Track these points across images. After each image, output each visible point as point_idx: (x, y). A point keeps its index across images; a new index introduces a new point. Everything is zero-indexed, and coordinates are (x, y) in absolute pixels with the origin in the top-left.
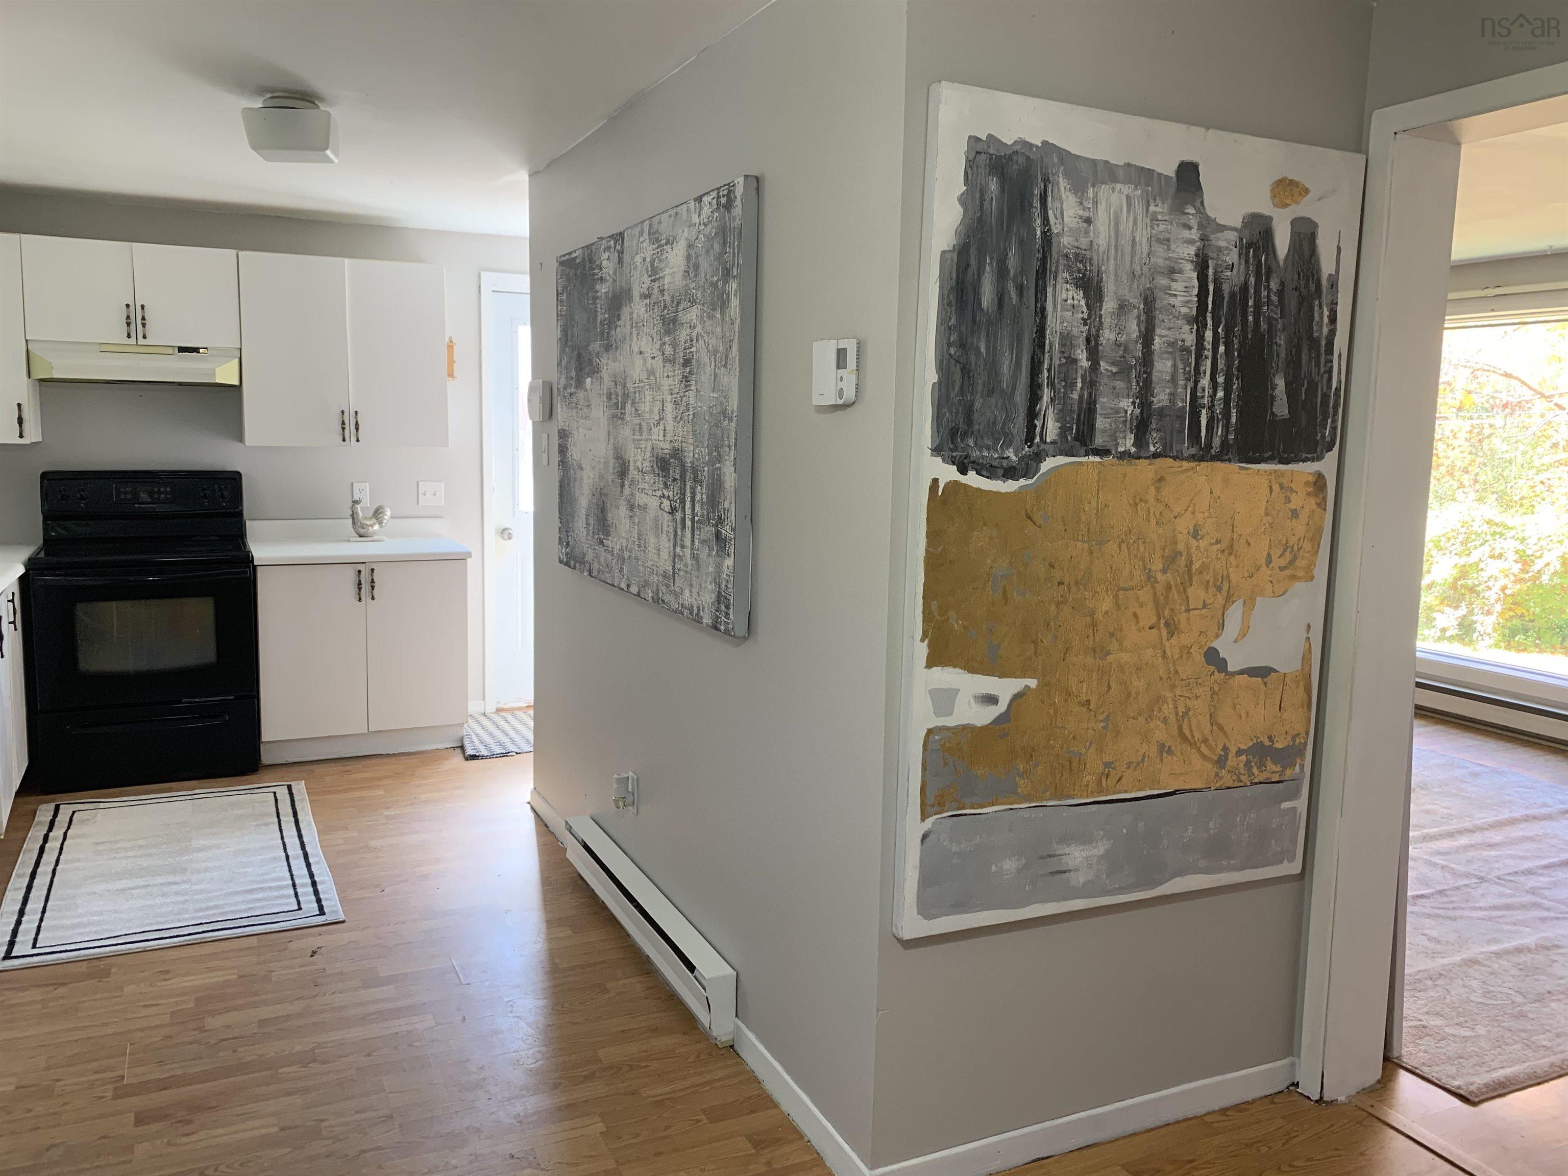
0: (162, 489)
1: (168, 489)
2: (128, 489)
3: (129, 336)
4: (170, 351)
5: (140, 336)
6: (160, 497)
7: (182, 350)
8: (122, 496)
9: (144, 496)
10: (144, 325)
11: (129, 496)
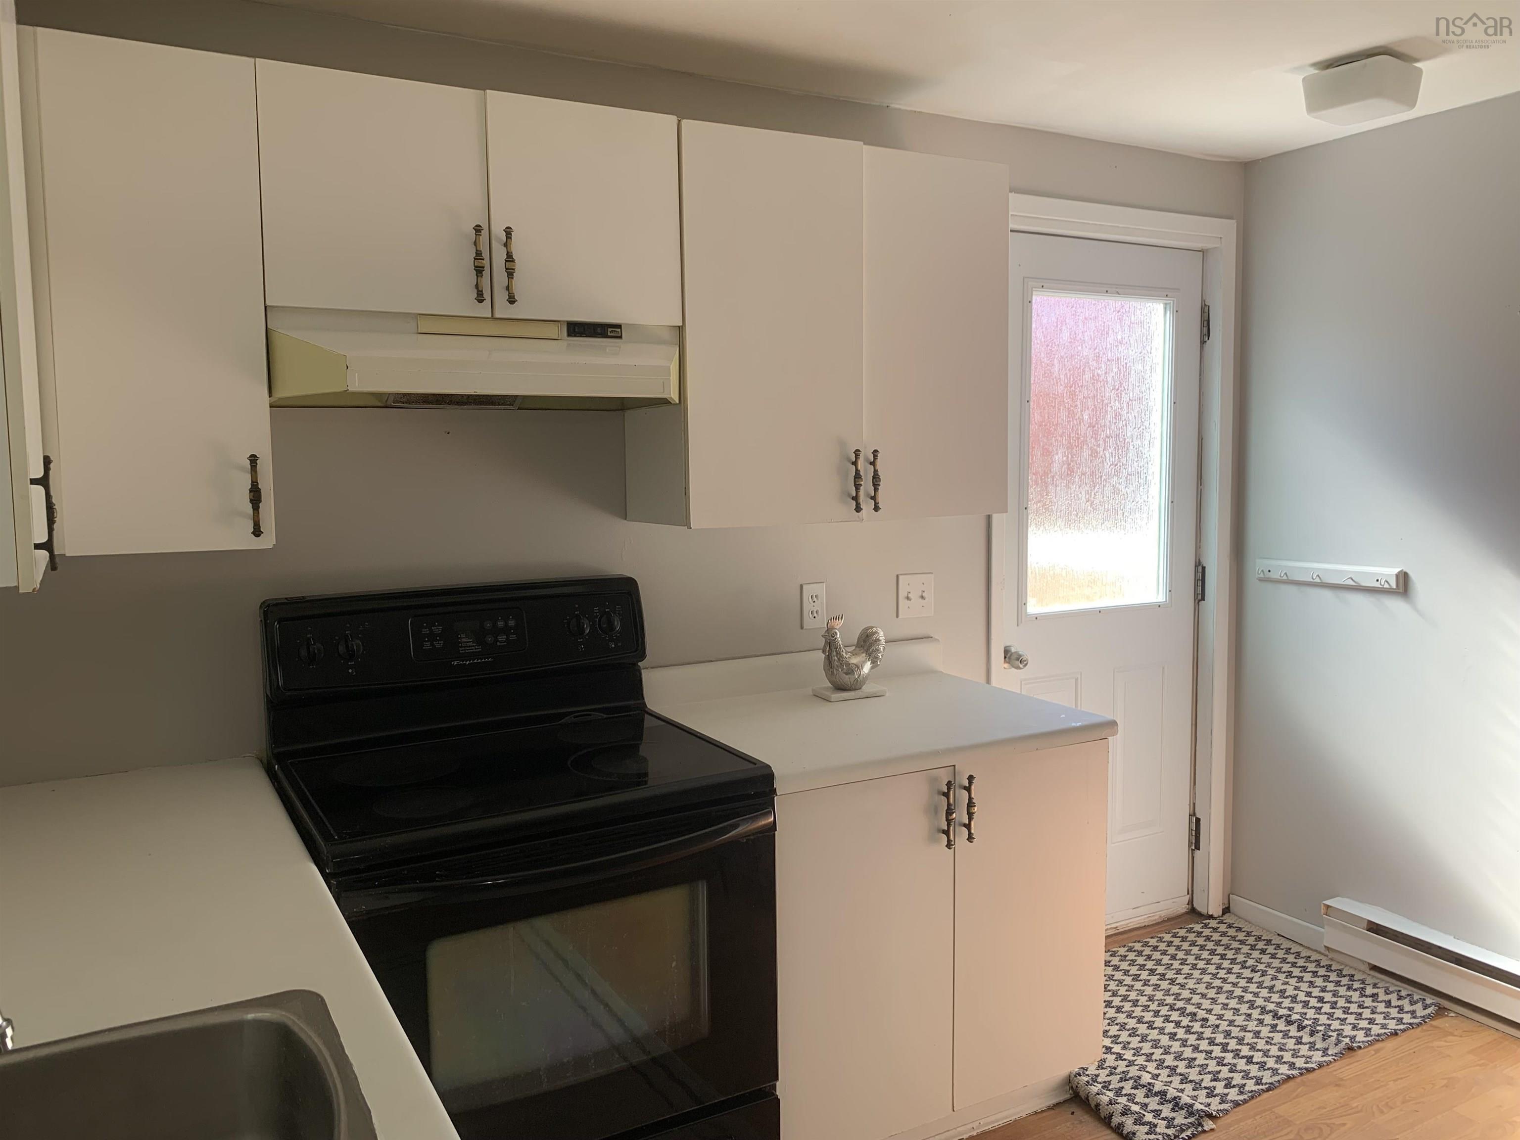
0: (500, 624)
1: (512, 623)
2: (437, 629)
3: (480, 299)
4: (552, 331)
5: (501, 297)
6: (496, 641)
7: (577, 329)
8: (427, 645)
9: (467, 642)
10: (510, 273)
11: (439, 644)
